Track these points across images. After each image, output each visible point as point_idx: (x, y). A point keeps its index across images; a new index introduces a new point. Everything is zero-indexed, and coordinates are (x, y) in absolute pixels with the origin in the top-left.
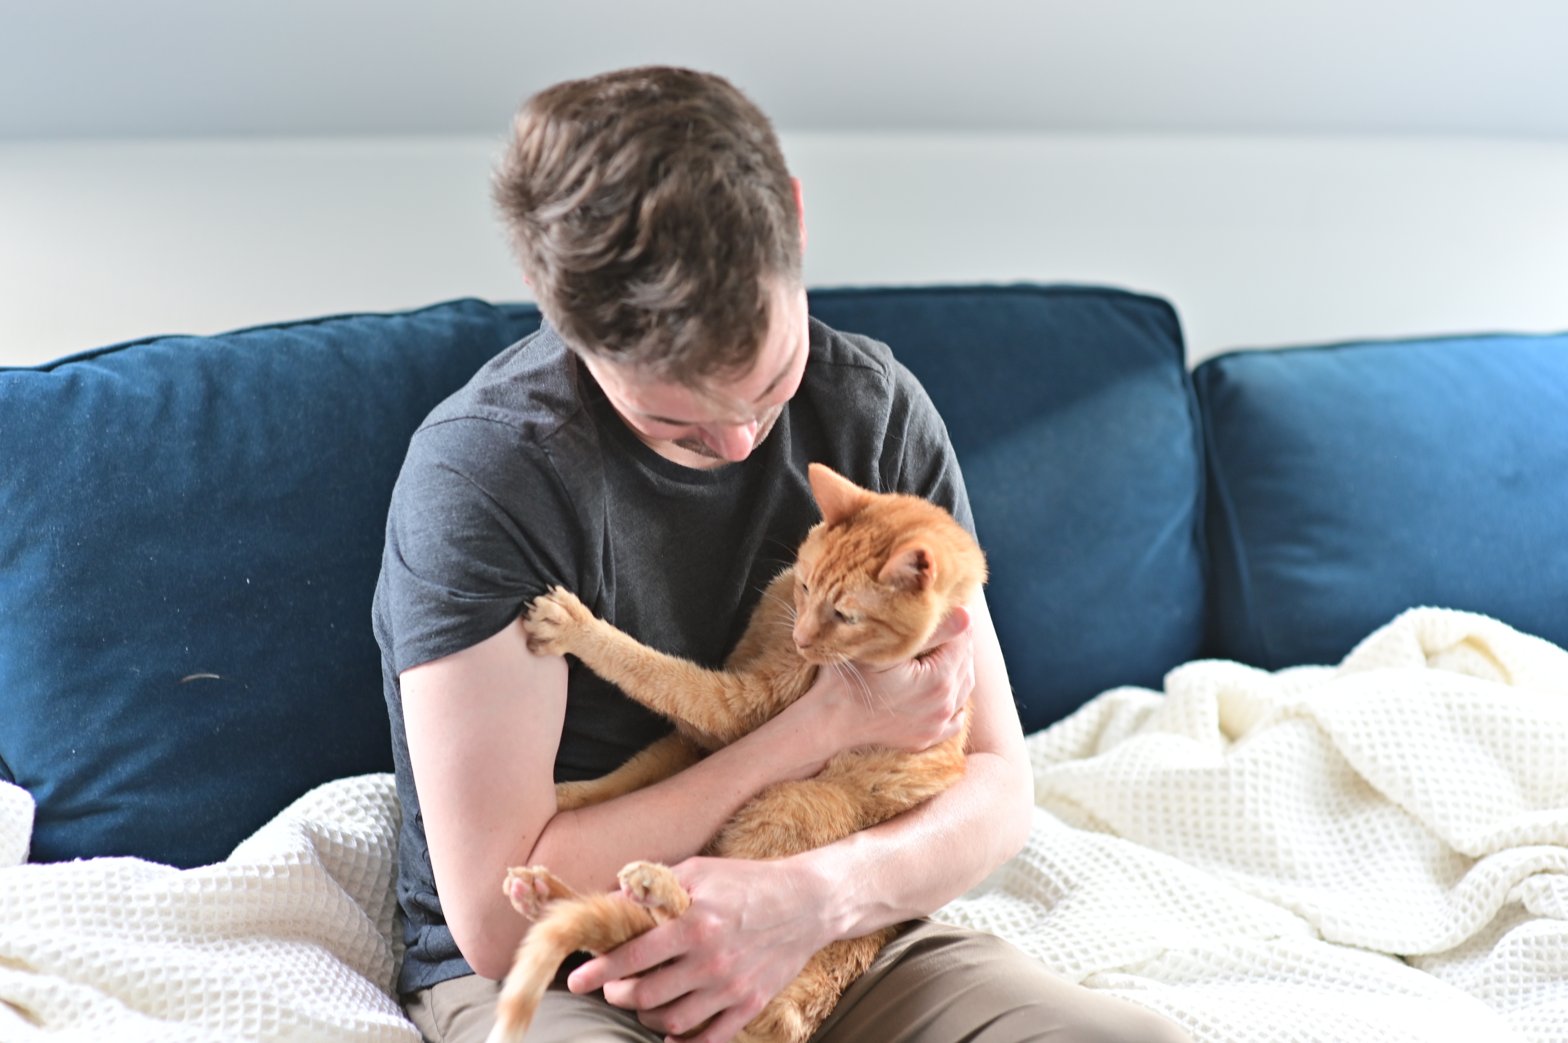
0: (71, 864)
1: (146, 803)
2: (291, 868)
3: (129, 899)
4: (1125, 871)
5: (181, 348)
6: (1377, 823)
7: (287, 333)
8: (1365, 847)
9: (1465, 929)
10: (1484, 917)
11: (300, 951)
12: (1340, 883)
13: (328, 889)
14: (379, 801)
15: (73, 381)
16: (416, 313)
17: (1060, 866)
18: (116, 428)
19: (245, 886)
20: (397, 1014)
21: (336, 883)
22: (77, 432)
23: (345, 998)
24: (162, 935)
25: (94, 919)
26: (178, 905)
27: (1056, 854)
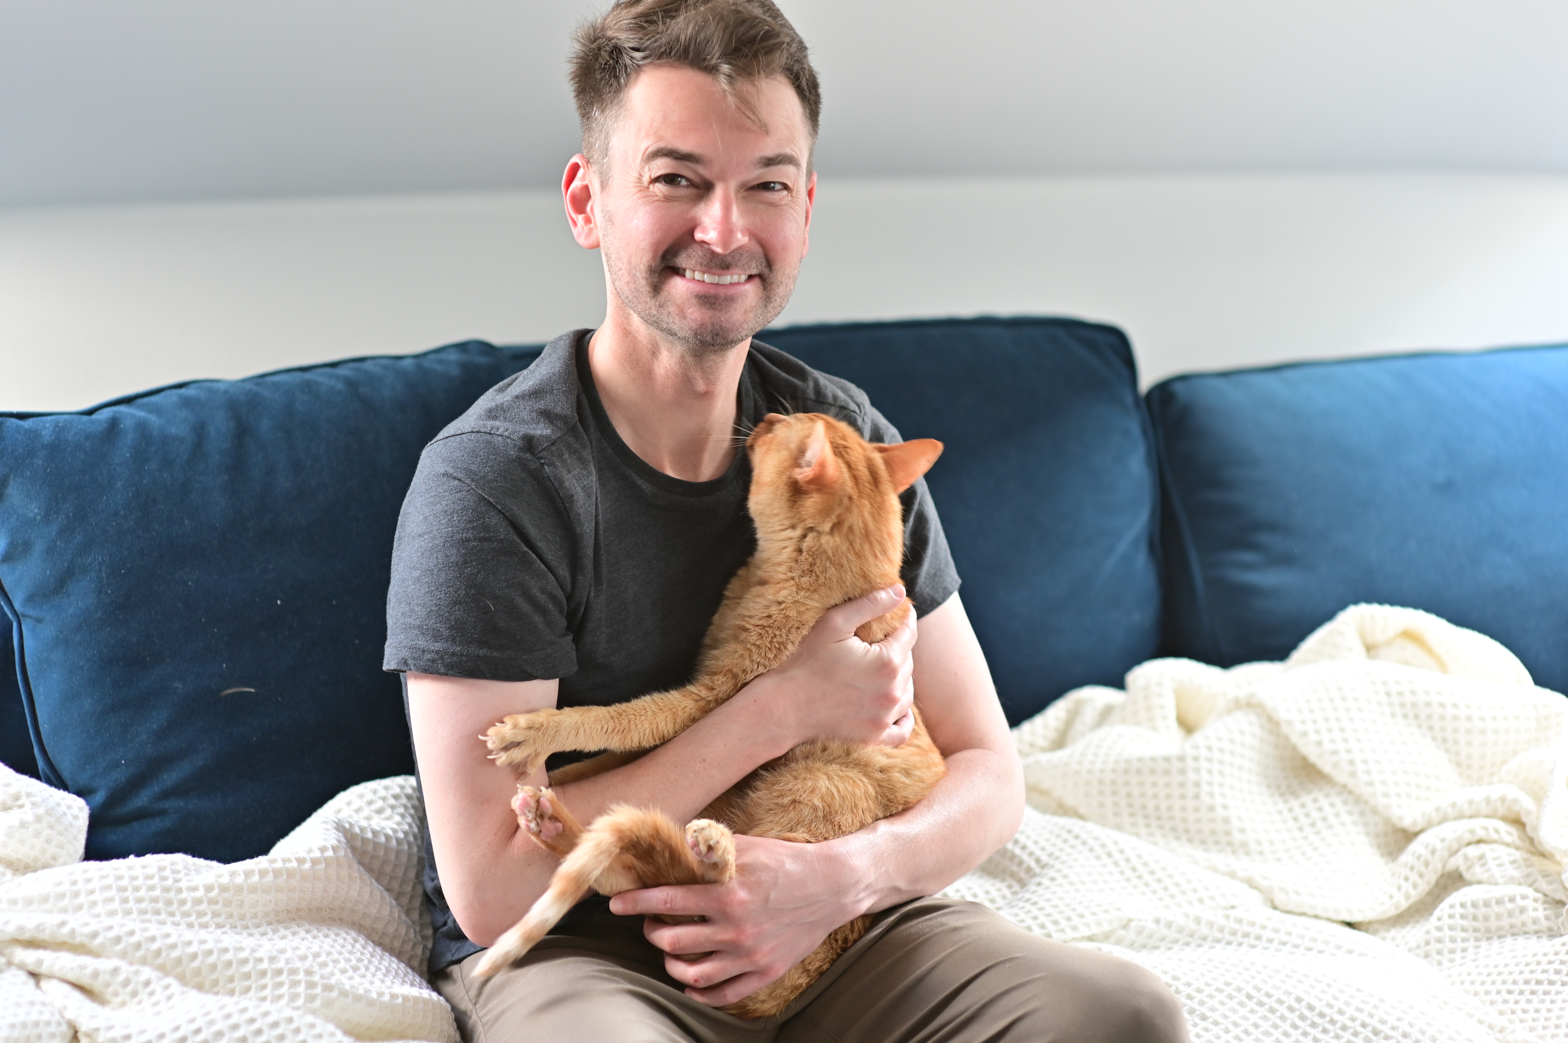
0: (126, 860)
1: (190, 807)
2: (326, 859)
3: (180, 890)
4: (1091, 850)
5: (211, 391)
6: (1324, 802)
7: (308, 376)
8: (1313, 825)
9: (1407, 897)
10: (1424, 886)
11: (337, 935)
12: (1291, 858)
13: (361, 879)
14: (404, 801)
15: (113, 424)
16: (425, 355)
17: (1031, 847)
18: (153, 466)
19: (285, 877)
20: (428, 988)
21: (367, 873)
22: (118, 469)
23: (380, 975)
24: (211, 923)
25: (149, 908)
26: (224, 894)
27: (1028, 837)
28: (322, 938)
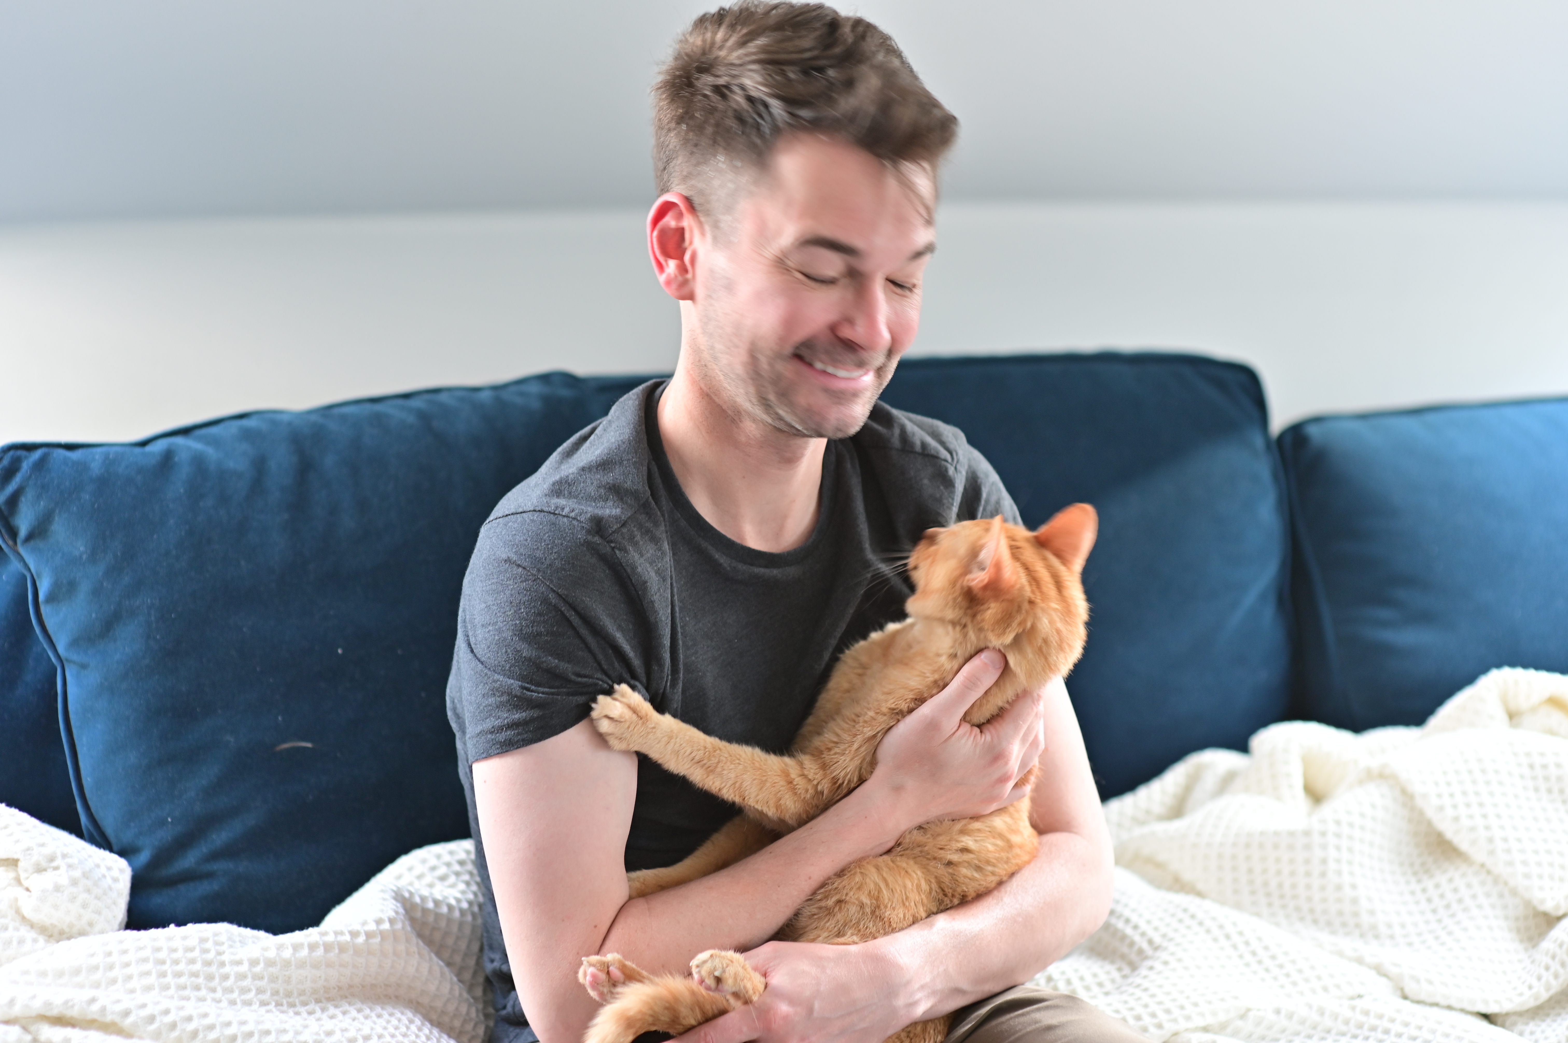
0: (166, 929)
1: (241, 870)
2: (382, 933)
3: (222, 964)
4: (1208, 931)
5: (274, 423)
6: (1460, 883)
8: (1448, 906)
9: (1548, 988)
11: (391, 1015)
12: (1424, 942)
13: (419, 953)
15: (168, 456)
17: (1143, 926)
18: (208, 502)
19: (337, 951)
21: (426, 948)
22: (171, 506)
24: (255, 1000)
25: (188, 983)
26: (271, 969)
27: (1140, 916)
28: (374, 1018)
